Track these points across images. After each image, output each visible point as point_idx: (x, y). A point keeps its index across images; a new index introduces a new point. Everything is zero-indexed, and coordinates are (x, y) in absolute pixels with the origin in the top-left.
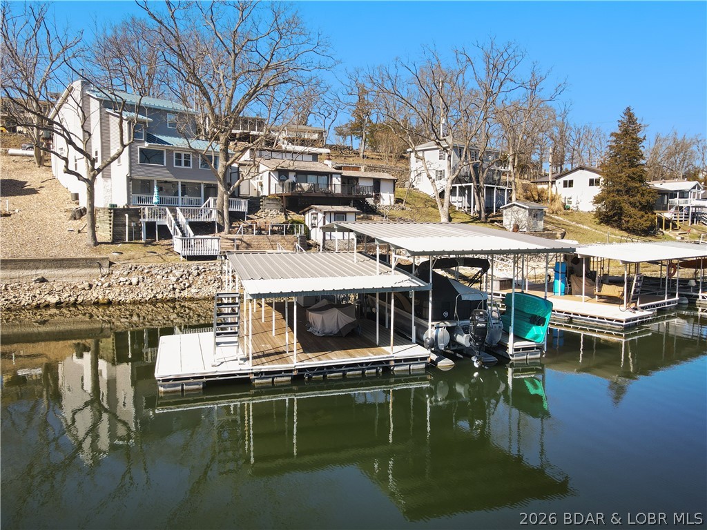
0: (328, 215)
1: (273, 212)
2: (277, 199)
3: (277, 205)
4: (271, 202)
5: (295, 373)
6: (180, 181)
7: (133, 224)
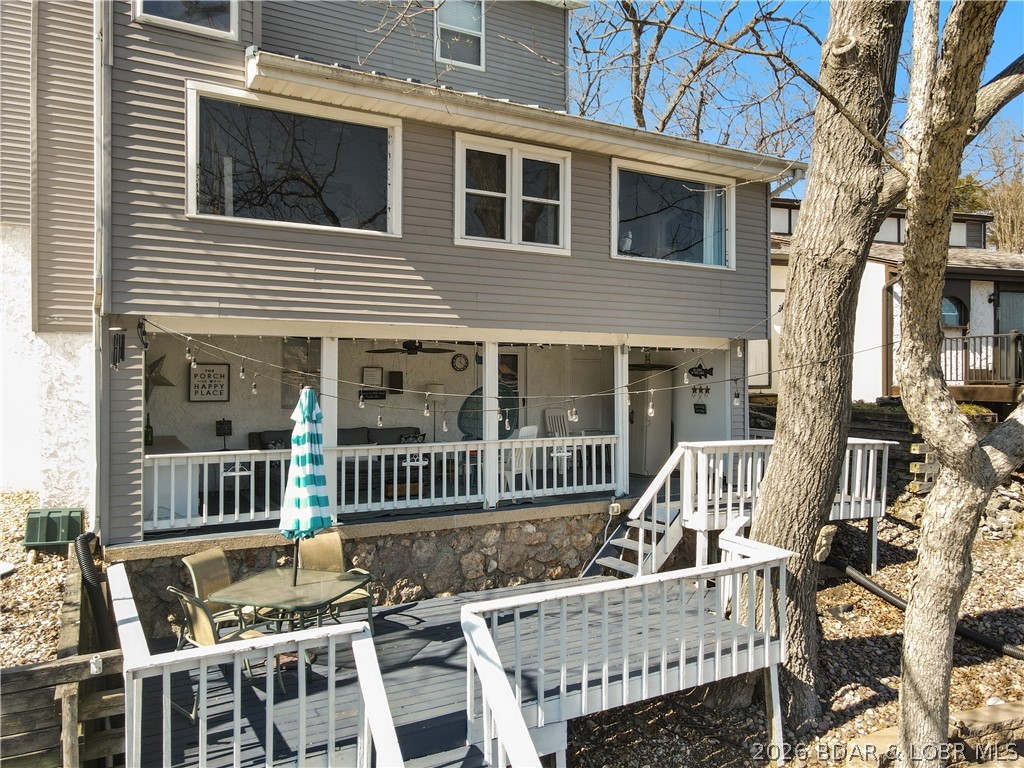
6: (491, 337)
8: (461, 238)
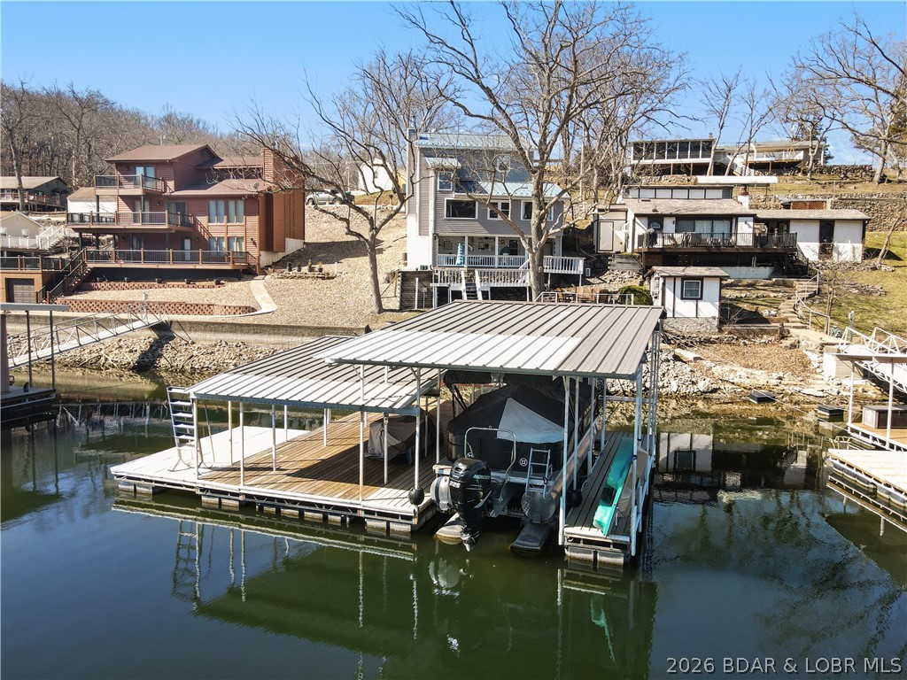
0: (670, 283)
1: (626, 275)
2: (634, 257)
3: (634, 264)
4: (624, 260)
5: (241, 498)
6: (497, 236)
7: (425, 290)
8: (489, 218)
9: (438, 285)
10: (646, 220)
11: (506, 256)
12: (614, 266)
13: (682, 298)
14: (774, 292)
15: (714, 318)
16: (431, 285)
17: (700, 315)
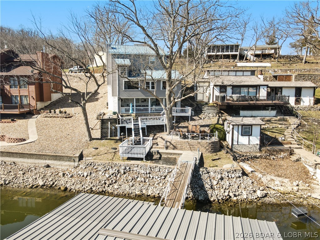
0: (236, 127)
1: (211, 115)
2: (214, 106)
3: (214, 110)
4: (210, 108)
6: (149, 98)
7: (113, 128)
9: (120, 125)
10: (219, 88)
11: (154, 107)
12: (205, 110)
13: (242, 135)
14: (280, 124)
15: (257, 144)
16: (116, 126)
17: (251, 143)
